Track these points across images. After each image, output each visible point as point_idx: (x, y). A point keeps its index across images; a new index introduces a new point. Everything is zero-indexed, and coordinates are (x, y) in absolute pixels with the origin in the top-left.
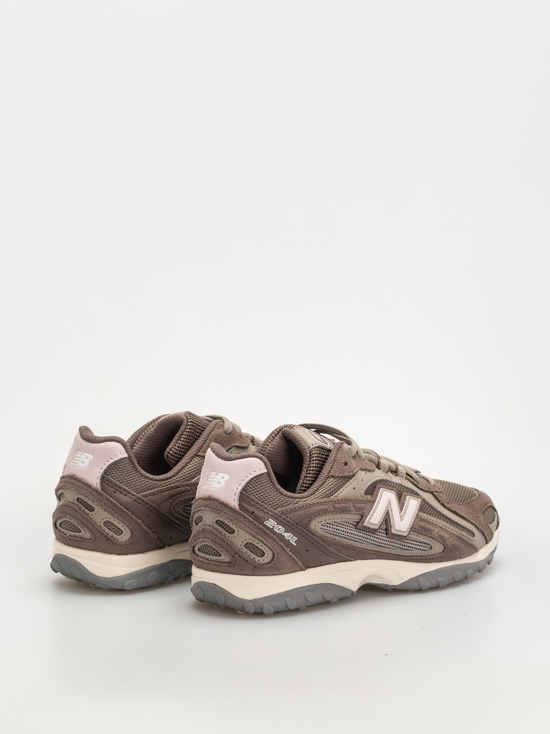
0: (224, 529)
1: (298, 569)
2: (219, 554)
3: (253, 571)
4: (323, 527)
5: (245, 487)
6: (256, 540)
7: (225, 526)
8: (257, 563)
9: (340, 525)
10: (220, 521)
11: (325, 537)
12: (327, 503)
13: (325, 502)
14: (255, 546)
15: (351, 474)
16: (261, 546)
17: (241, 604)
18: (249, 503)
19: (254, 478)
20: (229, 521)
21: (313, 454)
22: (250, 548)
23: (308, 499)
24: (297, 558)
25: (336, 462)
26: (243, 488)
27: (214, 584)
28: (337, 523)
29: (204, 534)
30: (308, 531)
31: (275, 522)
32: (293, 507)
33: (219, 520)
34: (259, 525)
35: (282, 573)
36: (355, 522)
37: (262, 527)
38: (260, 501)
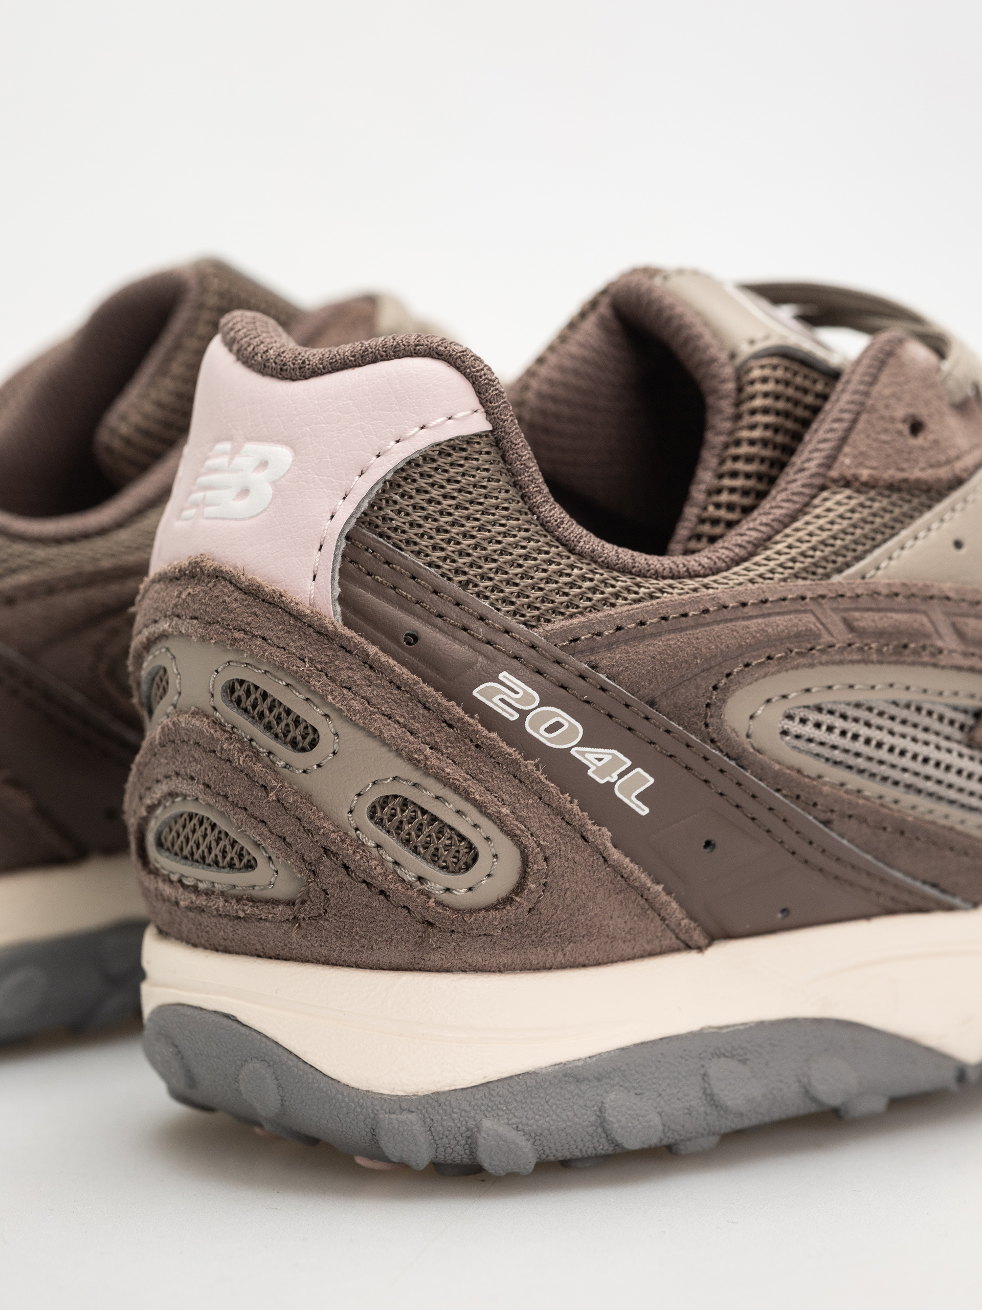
0: (268, 727)
1: (666, 943)
2: (245, 860)
3: (420, 943)
4: (795, 727)
5: (372, 506)
6: (430, 783)
7: (271, 710)
8: (439, 903)
9: (887, 723)
10: (245, 686)
11: (808, 777)
12: (812, 606)
13: (803, 598)
14: (424, 812)
15: (944, 473)
16: (458, 812)
17: (362, 1117)
18: (394, 588)
19: (421, 462)
20: (287, 685)
21: (752, 382)
22: (399, 828)
23: (715, 581)
24: (658, 883)
25: (864, 417)
26: (365, 514)
27: (228, 1016)
28: (870, 709)
29: (173, 757)
30: (713, 741)
31: (530, 690)
32: (630, 617)
33: (242, 682)
34: (446, 703)
35: (582, 959)
36: (965, 711)
37: (459, 712)
38: (450, 579)
